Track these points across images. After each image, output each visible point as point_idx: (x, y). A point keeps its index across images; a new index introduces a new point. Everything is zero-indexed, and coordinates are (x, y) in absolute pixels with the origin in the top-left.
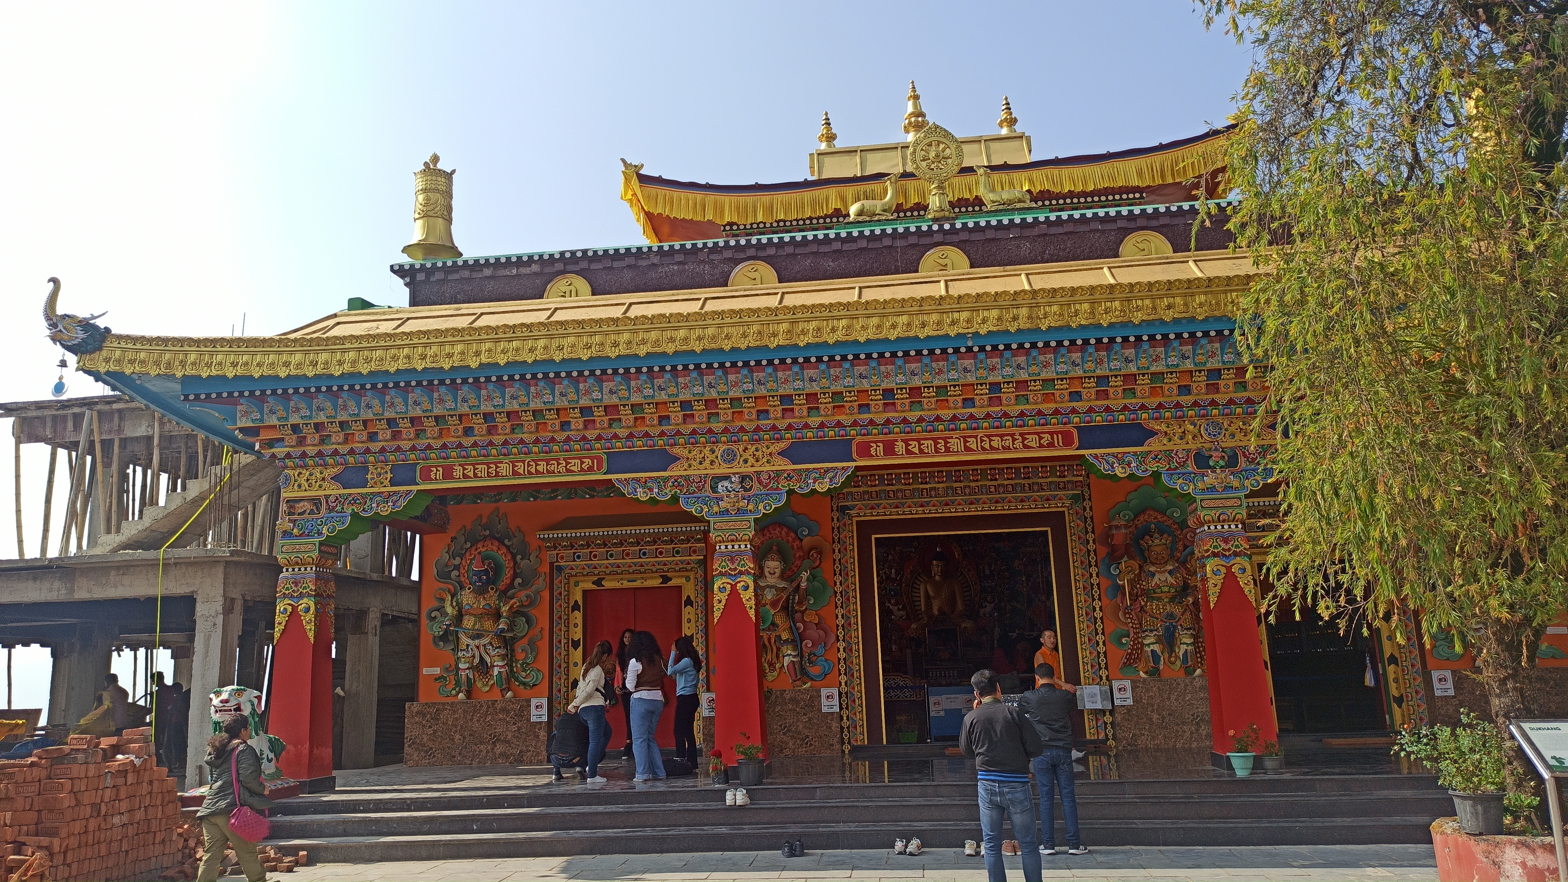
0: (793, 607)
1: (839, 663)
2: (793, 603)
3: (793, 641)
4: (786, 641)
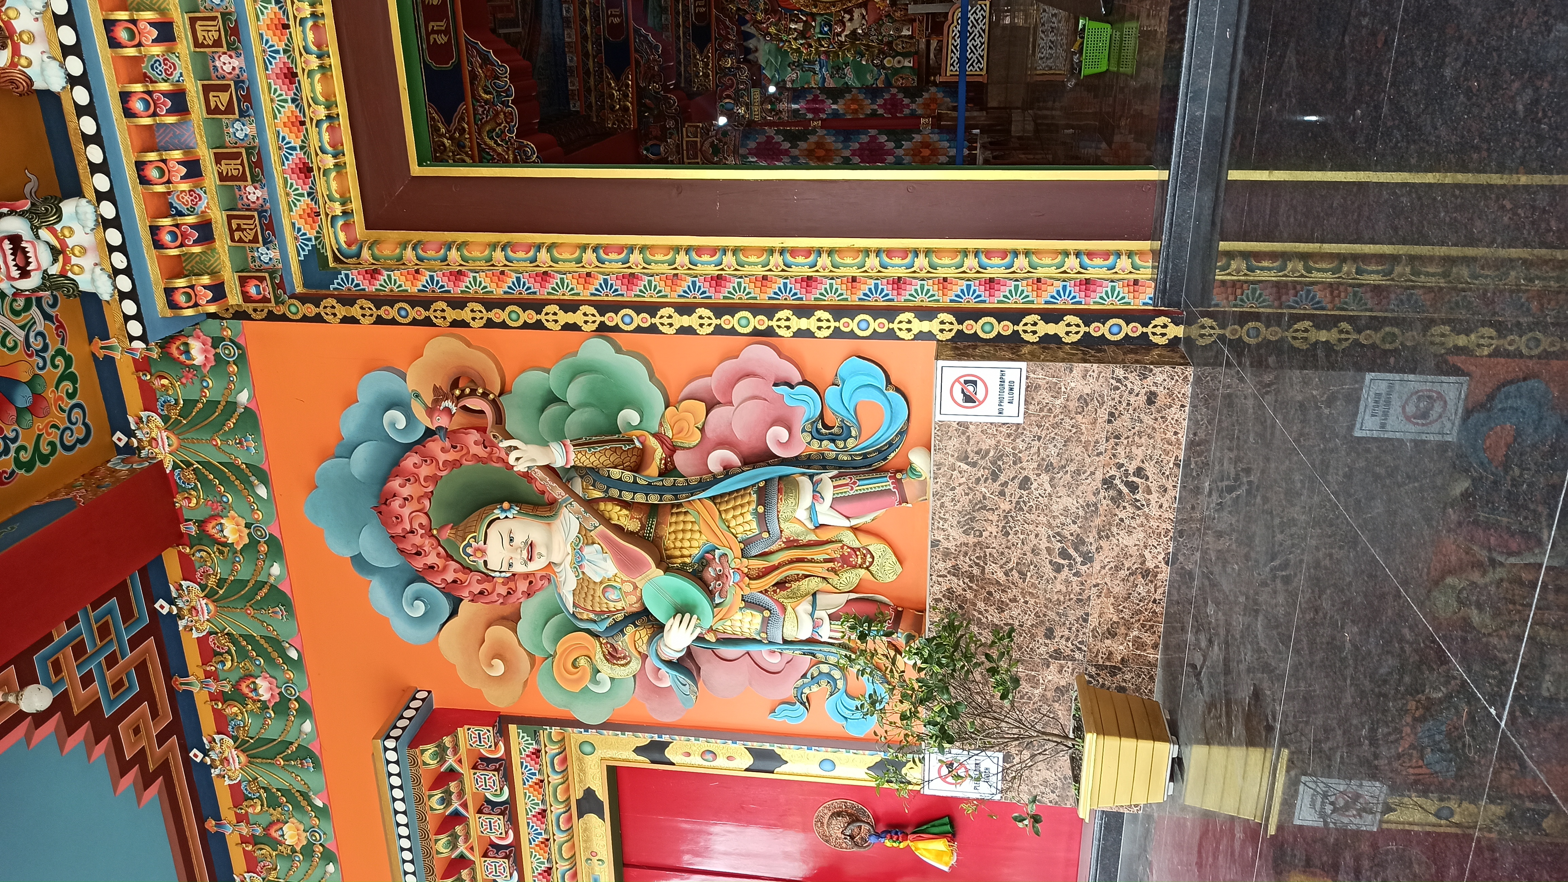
0: (649, 488)
1: (852, 335)
2: (634, 487)
3: (763, 494)
4: (762, 519)
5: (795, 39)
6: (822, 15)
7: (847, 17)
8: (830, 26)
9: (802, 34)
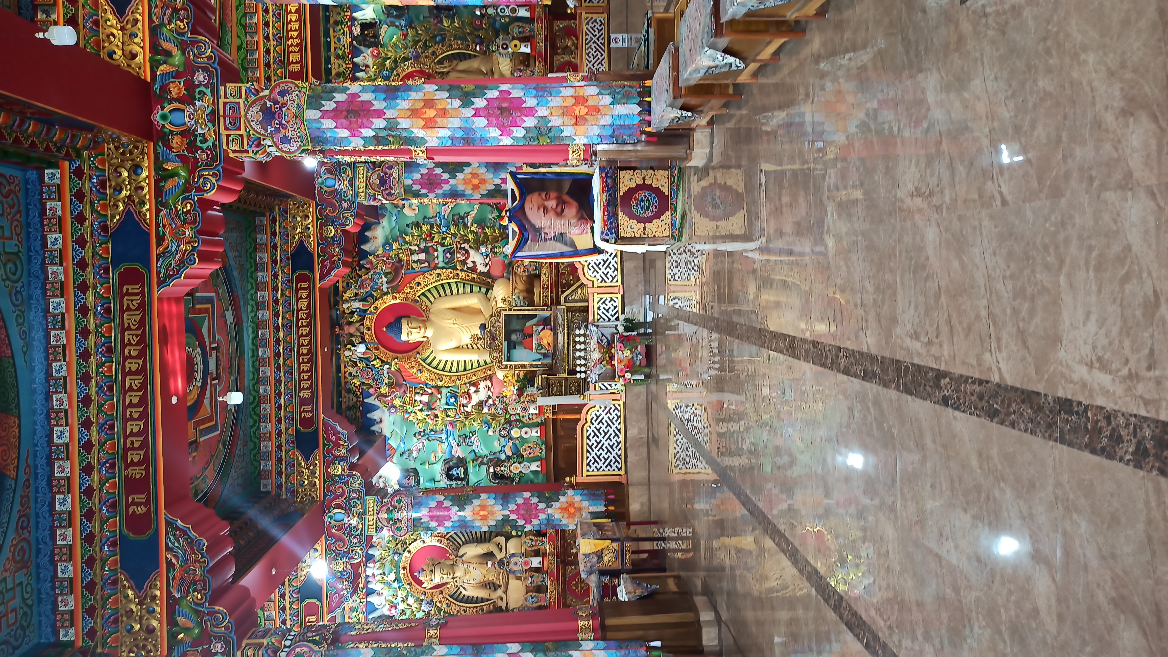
5: (421, 410)
6: (448, 387)
7: (473, 389)
8: (456, 397)
9: (429, 406)
